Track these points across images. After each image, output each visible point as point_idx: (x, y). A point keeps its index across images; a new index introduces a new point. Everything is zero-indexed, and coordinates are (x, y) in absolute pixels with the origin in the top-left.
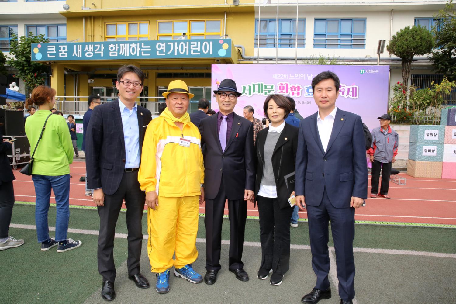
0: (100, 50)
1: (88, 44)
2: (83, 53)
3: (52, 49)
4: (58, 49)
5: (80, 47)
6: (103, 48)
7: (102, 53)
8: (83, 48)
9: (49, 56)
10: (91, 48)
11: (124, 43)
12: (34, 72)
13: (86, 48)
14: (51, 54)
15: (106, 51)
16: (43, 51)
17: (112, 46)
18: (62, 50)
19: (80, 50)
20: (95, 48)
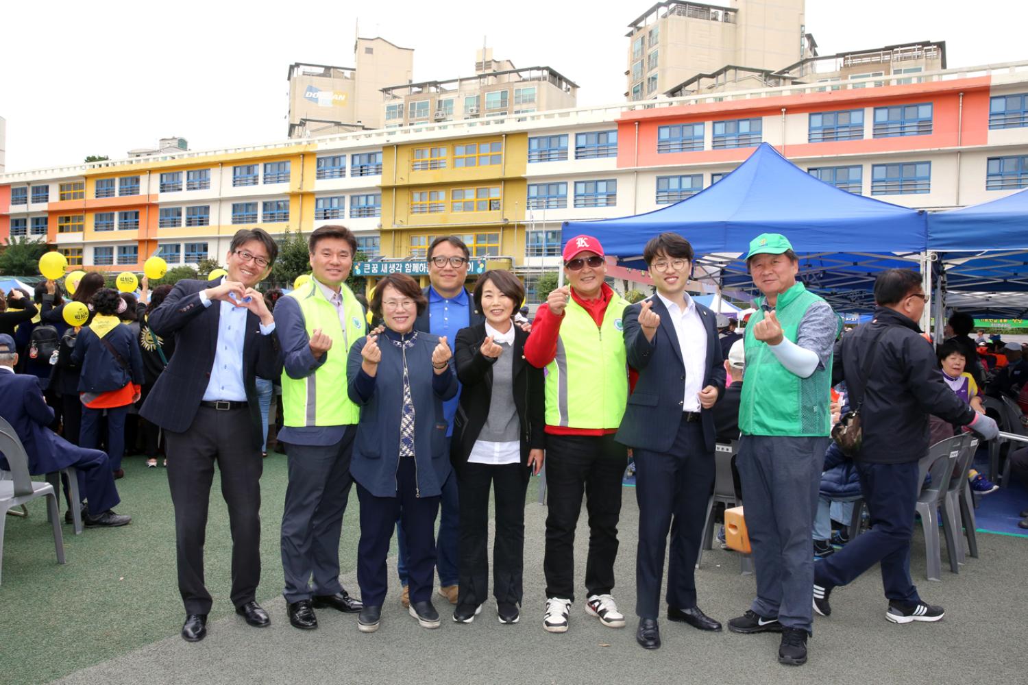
0: (399, 268)
1: (392, 263)
2: (388, 269)
3: (368, 266)
4: (371, 266)
5: (386, 265)
6: (401, 266)
7: (400, 270)
8: (388, 266)
9: (365, 272)
10: (394, 265)
11: (416, 263)
12: (354, 281)
13: (390, 267)
14: (367, 271)
15: (404, 269)
16: (362, 268)
17: (407, 265)
18: (374, 268)
19: (386, 268)
20: (396, 266)
